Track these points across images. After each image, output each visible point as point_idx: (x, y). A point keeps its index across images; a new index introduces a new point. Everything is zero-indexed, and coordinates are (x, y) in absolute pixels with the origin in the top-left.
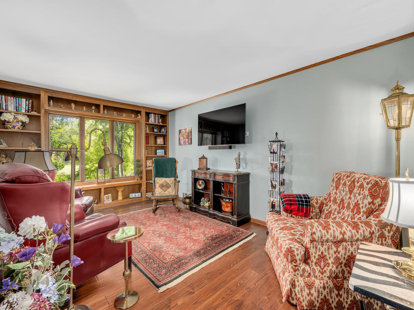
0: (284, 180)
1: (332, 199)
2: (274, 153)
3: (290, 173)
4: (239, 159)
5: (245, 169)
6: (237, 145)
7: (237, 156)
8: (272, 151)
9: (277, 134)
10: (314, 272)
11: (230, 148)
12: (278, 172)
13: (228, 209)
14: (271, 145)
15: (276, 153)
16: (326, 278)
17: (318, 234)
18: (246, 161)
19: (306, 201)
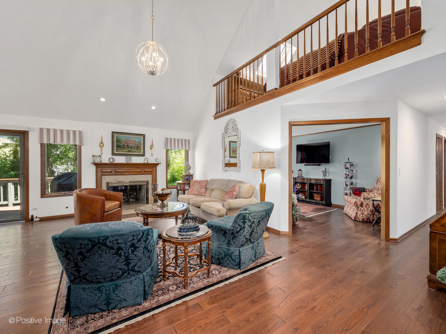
0: (352, 182)
1: (375, 188)
2: (347, 168)
3: (356, 179)
4: (326, 171)
5: (328, 177)
6: (322, 164)
7: (324, 170)
8: (346, 167)
9: (348, 159)
10: (364, 209)
11: (320, 165)
12: (349, 178)
13: (319, 199)
14: (346, 165)
15: (348, 169)
16: (369, 212)
17: (366, 196)
18: (329, 172)
19: (363, 190)
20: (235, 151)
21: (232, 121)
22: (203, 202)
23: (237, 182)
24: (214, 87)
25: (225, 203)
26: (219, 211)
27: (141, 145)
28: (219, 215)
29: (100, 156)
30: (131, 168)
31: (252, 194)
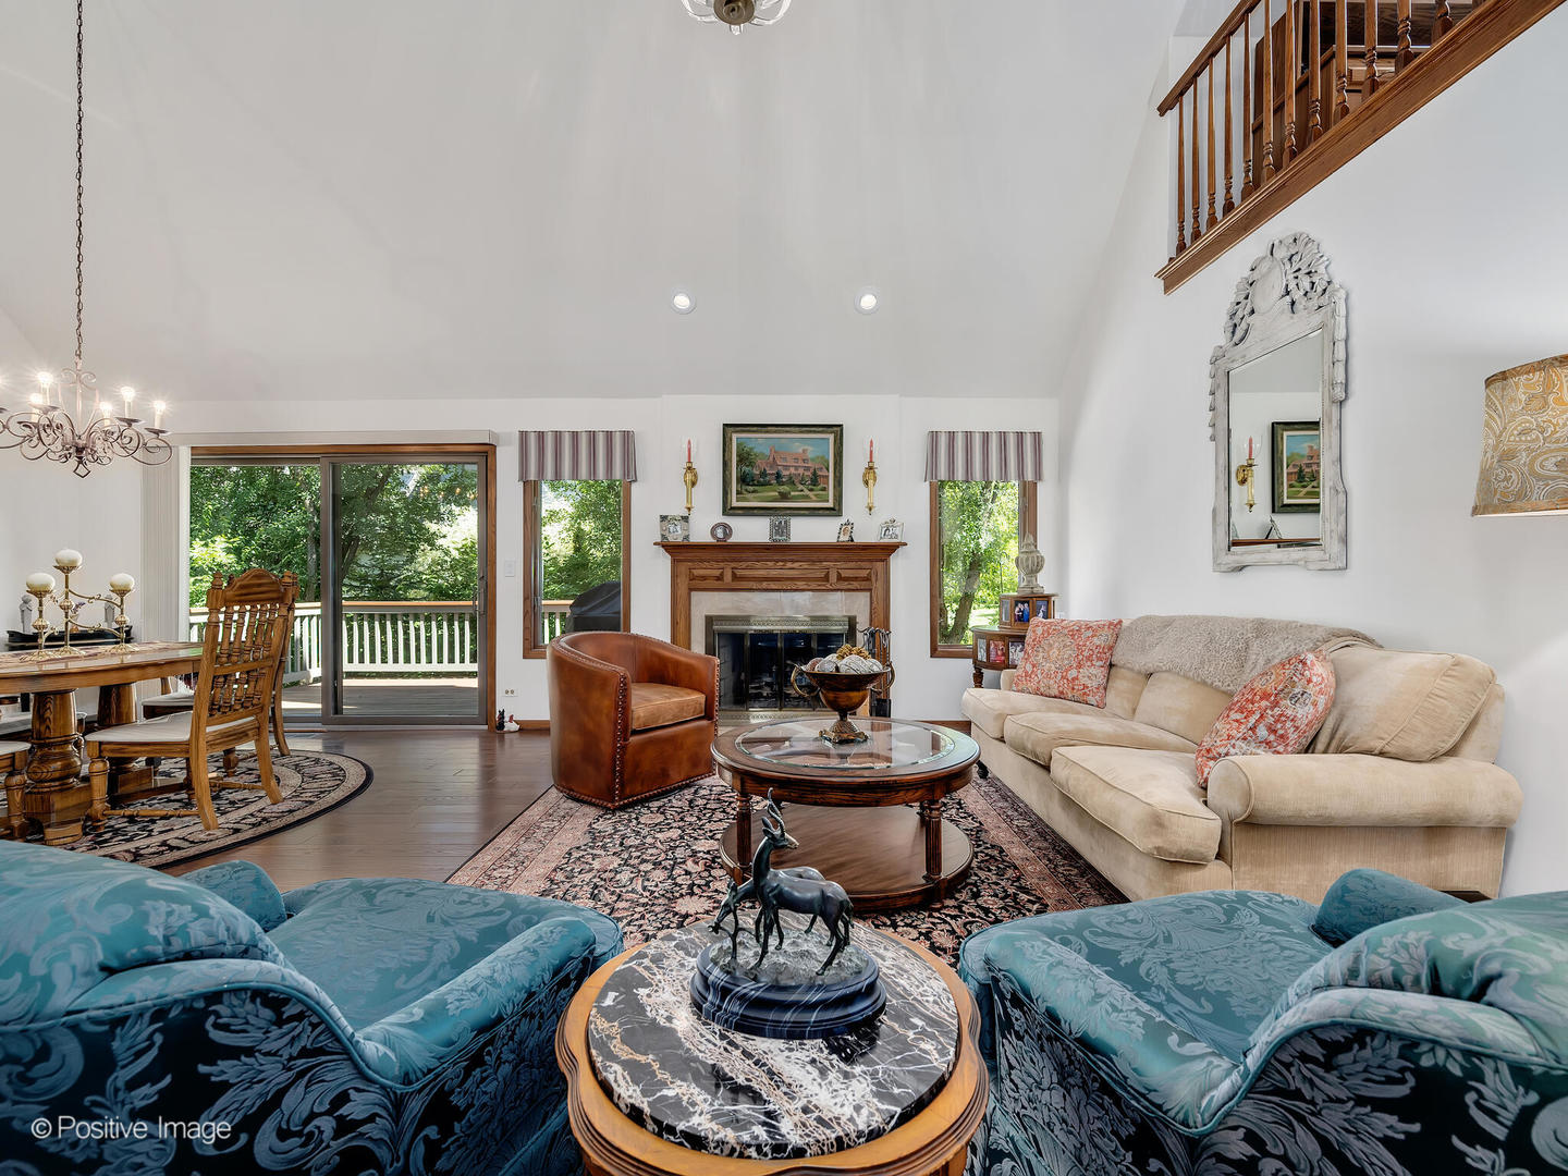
20: (1306, 476)
21: (1281, 253)
22: (1070, 740)
23: (1318, 635)
24: (1162, 115)
25: (1215, 771)
26: (1157, 821)
27: (828, 470)
28: (1158, 849)
29: (685, 519)
30: (789, 565)
31: (1465, 735)
